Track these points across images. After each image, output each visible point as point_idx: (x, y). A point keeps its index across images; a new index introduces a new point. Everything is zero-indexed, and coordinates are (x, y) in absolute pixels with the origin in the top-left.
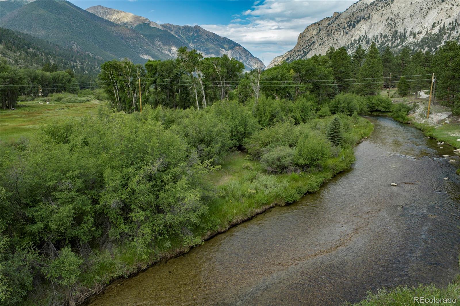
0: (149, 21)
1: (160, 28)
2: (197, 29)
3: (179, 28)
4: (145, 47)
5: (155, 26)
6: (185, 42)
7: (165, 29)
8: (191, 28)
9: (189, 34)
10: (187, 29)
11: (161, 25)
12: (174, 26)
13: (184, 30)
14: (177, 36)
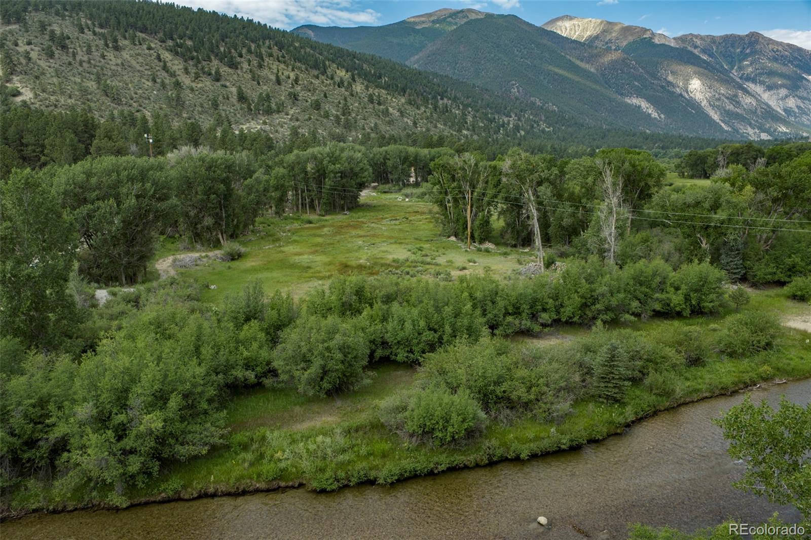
0: (653, 34)
1: (672, 45)
2: (754, 39)
3: (713, 39)
4: (636, 83)
5: (663, 41)
6: (722, 66)
7: (682, 46)
8: (740, 38)
9: (732, 50)
10: (730, 41)
11: (674, 39)
12: (702, 38)
13: (724, 44)
14: (705, 57)
